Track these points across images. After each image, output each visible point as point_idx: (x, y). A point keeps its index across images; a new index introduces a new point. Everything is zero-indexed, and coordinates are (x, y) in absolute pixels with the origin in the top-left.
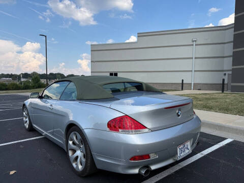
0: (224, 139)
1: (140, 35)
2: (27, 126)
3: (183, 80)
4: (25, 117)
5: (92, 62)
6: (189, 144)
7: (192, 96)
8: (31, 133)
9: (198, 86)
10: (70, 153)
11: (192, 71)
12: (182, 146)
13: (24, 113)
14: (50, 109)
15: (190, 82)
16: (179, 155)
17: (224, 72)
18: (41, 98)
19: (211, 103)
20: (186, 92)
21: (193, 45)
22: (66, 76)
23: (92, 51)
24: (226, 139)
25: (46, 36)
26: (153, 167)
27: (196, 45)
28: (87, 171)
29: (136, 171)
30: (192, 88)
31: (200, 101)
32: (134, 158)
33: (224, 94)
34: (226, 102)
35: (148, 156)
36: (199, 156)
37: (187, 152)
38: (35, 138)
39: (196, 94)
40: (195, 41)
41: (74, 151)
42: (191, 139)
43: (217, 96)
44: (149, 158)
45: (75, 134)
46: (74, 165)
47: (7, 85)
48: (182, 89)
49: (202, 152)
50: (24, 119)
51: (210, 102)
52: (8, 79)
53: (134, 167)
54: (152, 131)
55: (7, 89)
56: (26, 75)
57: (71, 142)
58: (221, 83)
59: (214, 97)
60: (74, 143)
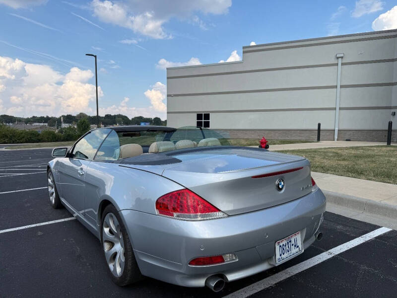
0: (375, 227)
1: (247, 50)
2: (53, 199)
3: (319, 125)
4: (50, 185)
5: (168, 96)
6: (298, 239)
7: (331, 152)
8: (59, 211)
9: (345, 135)
10: (106, 247)
11: (335, 109)
12: (284, 242)
13: (49, 180)
14: (80, 174)
15: (332, 128)
16: (278, 256)
17: (393, 111)
18: (70, 156)
19: (362, 164)
20: (324, 144)
21: (337, 64)
22: (130, 118)
23: (168, 78)
24: (379, 227)
25: (95, 57)
26: (231, 277)
27: (342, 64)
28: (128, 278)
29: (201, 282)
30: (336, 137)
31: (344, 160)
32: (195, 261)
33: (389, 148)
34: (389, 162)
35: (220, 259)
36: (324, 256)
37: (295, 252)
38: (63, 220)
39: (341, 149)
40: (342, 57)
41: (112, 244)
42: (304, 228)
43: (376, 151)
44: (223, 261)
45: (111, 216)
46: (111, 266)
47: (39, 135)
48: (319, 140)
49: (330, 251)
50: (50, 189)
51: (361, 162)
52: (42, 124)
53: (197, 276)
54: (229, 216)
55: (39, 141)
56: (69, 119)
57: (106, 230)
58: (387, 128)
59: (370, 152)
60: (111, 232)
